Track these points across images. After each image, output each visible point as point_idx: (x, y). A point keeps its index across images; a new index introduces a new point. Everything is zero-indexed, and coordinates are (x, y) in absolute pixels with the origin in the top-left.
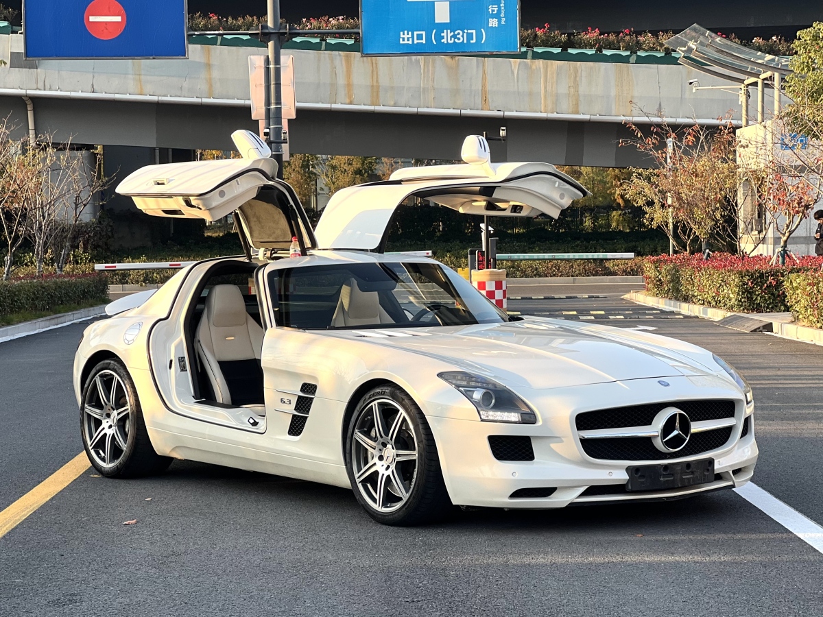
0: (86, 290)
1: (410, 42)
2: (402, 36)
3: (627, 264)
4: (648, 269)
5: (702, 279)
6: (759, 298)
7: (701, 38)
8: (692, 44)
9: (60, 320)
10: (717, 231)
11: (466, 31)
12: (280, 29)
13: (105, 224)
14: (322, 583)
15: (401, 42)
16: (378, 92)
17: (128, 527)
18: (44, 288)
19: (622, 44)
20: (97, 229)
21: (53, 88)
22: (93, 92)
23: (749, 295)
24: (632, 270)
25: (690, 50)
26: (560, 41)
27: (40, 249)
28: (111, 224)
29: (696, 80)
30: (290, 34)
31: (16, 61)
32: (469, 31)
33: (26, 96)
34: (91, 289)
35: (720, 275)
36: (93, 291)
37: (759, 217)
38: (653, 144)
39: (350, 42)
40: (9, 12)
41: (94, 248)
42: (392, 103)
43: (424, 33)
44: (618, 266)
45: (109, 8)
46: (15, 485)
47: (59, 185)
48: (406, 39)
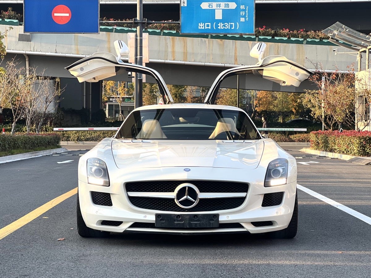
0: (50, 141)
1: (203, 28)
2: (199, 25)
3: (300, 137)
4: (312, 137)
5: (339, 141)
6: (368, 149)
7: (340, 29)
8: (336, 32)
9: (37, 154)
10: (347, 119)
11: (229, 23)
12: (143, 21)
13: (60, 114)
14: (166, 272)
15: (199, 28)
16: (187, 55)
17: (60, 242)
18: (30, 139)
19: (300, 35)
20: (56, 116)
21: (38, 50)
22: (56, 53)
23: (363, 148)
24: (302, 140)
25: (334, 35)
26: (271, 34)
27: (29, 121)
28: (63, 114)
29: (337, 49)
30: (147, 23)
31: (22, 38)
32: (231, 23)
33: (25, 54)
34: (52, 141)
35: (349, 138)
36: (53, 142)
37: (366, 114)
38: (316, 78)
39: (174, 32)
40: (19, 15)
41: (55, 125)
42: (193, 60)
43: (210, 24)
44: (296, 137)
45: (64, 10)
46: (3, 221)
47: (38, 92)
48: (201, 27)
